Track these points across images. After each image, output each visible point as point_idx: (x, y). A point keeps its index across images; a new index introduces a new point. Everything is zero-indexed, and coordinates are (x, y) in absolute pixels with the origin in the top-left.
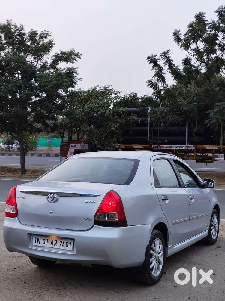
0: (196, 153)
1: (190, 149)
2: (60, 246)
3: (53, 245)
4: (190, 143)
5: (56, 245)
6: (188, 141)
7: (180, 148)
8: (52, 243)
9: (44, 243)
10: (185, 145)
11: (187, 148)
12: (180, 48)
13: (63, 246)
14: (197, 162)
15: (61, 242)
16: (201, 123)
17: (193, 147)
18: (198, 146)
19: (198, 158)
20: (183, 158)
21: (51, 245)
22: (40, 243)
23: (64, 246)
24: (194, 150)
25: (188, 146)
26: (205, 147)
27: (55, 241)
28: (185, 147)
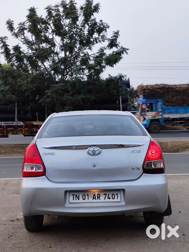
0: (25, 128)
1: (19, 125)
2: (105, 199)
3: (96, 199)
4: (19, 120)
5: (100, 199)
6: (17, 118)
7: (10, 124)
8: (94, 197)
9: (84, 198)
10: (15, 121)
11: (16, 124)
12: (12, 36)
13: (108, 198)
14: (25, 136)
15: (105, 195)
16: (34, 102)
17: (22, 123)
18: (27, 122)
19: (27, 132)
20: (13, 133)
21: (93, 199)
22: (79, 199)
23: (110, 198)
24: (23, 125)
25: (17, 122)
26: (33, 123)
27: (98, 194)
28: (15, 124)
